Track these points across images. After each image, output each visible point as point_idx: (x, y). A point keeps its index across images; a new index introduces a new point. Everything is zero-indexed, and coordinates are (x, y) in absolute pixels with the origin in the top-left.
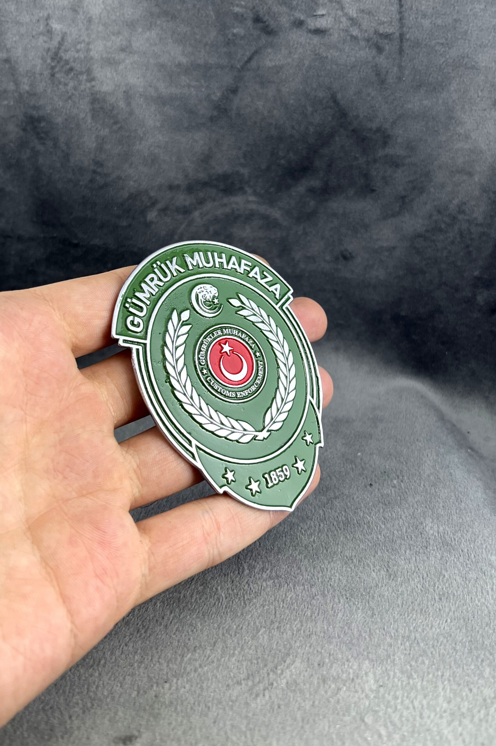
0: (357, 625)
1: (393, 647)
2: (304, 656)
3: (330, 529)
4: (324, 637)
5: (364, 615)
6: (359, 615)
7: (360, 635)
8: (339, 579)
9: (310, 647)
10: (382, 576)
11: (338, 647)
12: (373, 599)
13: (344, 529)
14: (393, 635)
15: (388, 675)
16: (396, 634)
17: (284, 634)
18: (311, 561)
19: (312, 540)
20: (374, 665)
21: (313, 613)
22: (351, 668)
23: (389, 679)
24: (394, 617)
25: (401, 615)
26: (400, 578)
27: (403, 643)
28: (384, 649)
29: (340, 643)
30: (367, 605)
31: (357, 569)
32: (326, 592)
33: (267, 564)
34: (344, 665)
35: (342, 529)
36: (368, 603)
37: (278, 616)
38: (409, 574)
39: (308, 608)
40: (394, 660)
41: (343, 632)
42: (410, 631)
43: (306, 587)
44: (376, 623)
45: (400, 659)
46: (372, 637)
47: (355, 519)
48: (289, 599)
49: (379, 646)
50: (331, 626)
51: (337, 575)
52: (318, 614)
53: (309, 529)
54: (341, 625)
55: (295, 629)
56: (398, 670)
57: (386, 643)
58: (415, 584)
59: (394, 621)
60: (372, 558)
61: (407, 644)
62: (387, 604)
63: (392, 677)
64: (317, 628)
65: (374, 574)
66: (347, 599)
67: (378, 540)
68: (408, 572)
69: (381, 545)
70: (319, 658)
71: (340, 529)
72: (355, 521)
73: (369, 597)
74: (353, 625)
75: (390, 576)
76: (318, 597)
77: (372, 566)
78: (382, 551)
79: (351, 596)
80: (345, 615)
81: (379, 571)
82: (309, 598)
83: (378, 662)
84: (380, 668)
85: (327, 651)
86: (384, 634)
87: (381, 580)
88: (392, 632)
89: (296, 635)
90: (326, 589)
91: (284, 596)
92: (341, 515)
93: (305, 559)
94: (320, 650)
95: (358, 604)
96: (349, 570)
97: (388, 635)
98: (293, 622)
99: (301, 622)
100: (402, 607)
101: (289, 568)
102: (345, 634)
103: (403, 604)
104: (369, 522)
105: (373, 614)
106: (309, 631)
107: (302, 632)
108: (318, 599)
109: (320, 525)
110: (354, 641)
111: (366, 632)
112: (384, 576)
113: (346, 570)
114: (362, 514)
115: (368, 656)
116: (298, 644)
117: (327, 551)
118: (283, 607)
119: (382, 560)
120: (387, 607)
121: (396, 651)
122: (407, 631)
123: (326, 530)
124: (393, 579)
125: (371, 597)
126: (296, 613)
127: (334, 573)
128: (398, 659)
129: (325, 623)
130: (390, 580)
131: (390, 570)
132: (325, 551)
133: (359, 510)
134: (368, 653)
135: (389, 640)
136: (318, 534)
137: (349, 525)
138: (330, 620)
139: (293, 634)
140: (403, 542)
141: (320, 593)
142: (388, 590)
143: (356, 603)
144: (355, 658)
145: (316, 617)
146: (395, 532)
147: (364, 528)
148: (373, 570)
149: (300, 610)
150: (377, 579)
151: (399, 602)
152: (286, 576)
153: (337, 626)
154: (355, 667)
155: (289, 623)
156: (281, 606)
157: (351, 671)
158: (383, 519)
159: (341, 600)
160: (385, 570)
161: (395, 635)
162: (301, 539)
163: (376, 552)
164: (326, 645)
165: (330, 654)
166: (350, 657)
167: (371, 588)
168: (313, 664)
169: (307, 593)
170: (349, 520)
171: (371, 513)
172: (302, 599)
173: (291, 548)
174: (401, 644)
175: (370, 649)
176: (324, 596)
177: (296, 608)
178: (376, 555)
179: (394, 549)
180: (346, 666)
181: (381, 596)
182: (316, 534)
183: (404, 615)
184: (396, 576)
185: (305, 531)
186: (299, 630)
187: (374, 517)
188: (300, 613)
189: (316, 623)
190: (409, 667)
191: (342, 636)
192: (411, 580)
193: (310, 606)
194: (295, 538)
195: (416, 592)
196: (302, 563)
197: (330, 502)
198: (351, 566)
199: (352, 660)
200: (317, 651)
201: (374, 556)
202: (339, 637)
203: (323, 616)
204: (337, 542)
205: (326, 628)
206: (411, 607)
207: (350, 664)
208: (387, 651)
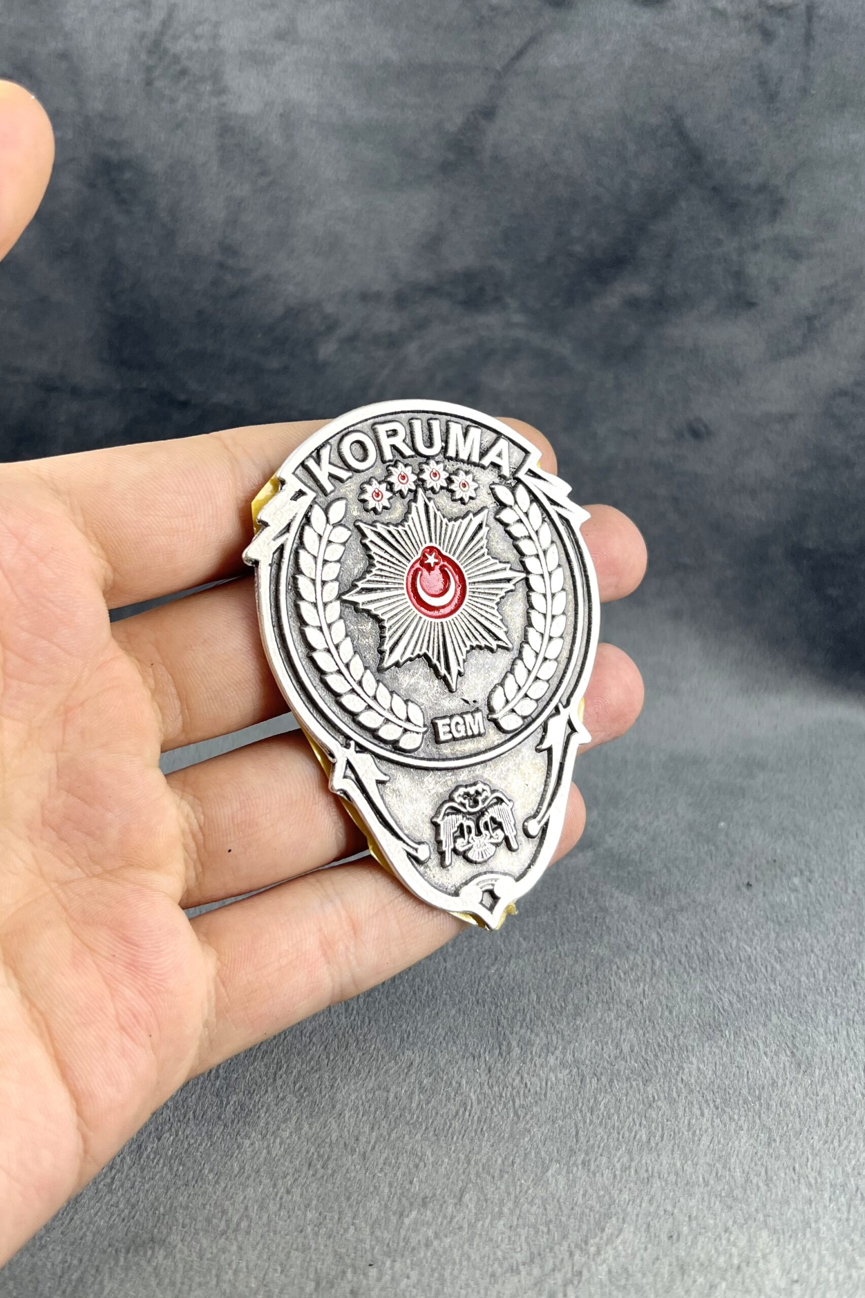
0: (740, 1162)
1: (813, 1205)
2: (640, 1221)
3: (674, 970)
4: (676, 1183)
5: (752, 1141)
6: (743, 1143)
7: (747, 1180)
8: (699, 1069)
9: (650, 1201)
10: (782, 1065)
11: (706, 1204)
12: (768, 1109)
13: (702, 971)
14: (813, 1182)
15: (808, 1259)
16: (819, 1180)
17: (598, 1175)
18: (641, 1032)
19: (640, 990)
20: (779, 1241)
21: (651, 1134)
22: (735, 1245)
23: (810, 1266)
24: (812, 1146)
25: (826, 1142)
26: (820, 1069)
27: (833, 1197)
28: (796, 1209)
29: (709, 1195)
30: (758, 1121)
31: (732, 1049)
32: (675, 1095)
33: (554, 1037)
34: (720, 1239)
35: (698, 970)
36: (760, 1117)
37: (582, 1139)
38: (835, 1061)
39: (640, 1124)
40: (818, 1231)
41: (714, 1174)
42: (846, 1175)
43: (634, 1083)
44: (777, 1158)
45: (830, 1229)
46: (771, 1185)
47: (721, 951)
48: (602, 1106)
49: (787, 1202)
50: (689, 1162)
51: (694, 1060)
52: (662, 1137)
53: (632, 969)
54: (708, 1160)
55: (618, 1166)
56: (827, 1249)
57: (800, 1198)
58: (849, 1082)
59: (812, 1154)
60: (760, 1027)
61: (842, 1199)
62: (797, 1120)
63: (815, 1264)
64: (661, 1165)
65: (766, 1061)
66: (717, 1108)
67: (771, 995)
68: (833, 1058)
69: (776, 1003)
70: (669, 1225)
71: (694, 971)
72: (723, 956)
73: (761, 1105)
74: (733, 1160)
75: (799, 1065)
76: (659, 1103)
77: (761, 1045)
78: (780, 1016)
79: (725, 1101)
80: (716, 1140)
81: (776, 1054)
82: (641, 1106)
83: (787, 1235)
84: (791, 1246)
85: (684, 1211)
86: (796, 1178)
87: (781, 1071)
88: (809, 1176)
89: (621, 1178)
90: (675, 1089)
91: (592, 1101)
92: (693, 942)
93: (627, 1028)
94: (669, 1208)
95: (739, 1119)
96: (717, 1051)
97: (802, 1180)
98: (613, 1152)
99: (630, 1152)
100: (827, 1126)
101: (598, 1045)
102: (718, 1178)
103: (827, 1119)
104: (750, 958)
105: (770, 1141)
106: (647, 1171)
107: (633, 1172)
108: (660, 1108)
109: (653, 962)
110: (738, 1192)
111: (758, 1175)
112: (787, 1064)
113: (710, 1053)
114: (734, 943)
115: (765, 1221)
116: (626, 1196)
117: (671, 1012)
118: (591, 1122)
119: (781, 1033)
120: (798, 1126)
121: (821, 1212)
122: (840, 1175)
123: (666, 972)
124: (805, 1072)
125: (764, 1106)
126: (619, 1133)
127: (688, 1057)
128: (825, 1228)
129: (677, 1155)
130: (799, 1072)
131: (798, 1054)
132: (667, 1013)
133: (728, 934)
134: (764, 1216)
135: (804, 1190)
136: (651, 980)
137: (711, 964)
138: (687, 1150)
139: (615, 1176)
140: (819, 998)
141: (662, 1096)
142: (796, 1091)
143: (736, 1117)
144: (742, 1227)
145: (657, 1144)
146: (803, 979)
147: (740, 970)
148: (765, 1053)
149: (626, 1128)
150: (772, 1070)
151: (821, 1116)
152: (594, 1061)
153: (702, 1161)
154: (743, 1242)
155: (605, 1154)
156: (588, 1121)
157: (734, 1250)
158: (776, 952)
159: (706, 1111)
160: (789, 1053)
161: (816, 1182)
162: (619, 989)
163: (769, 1018)
164: (682, 1200)
165: (690, 1217)
166: (730, 1223)
167: (763, 1088)
168: (659, 1237)
169: (638, 1095)
170: (711, 953)
171: (751, 940)
172: (629, 1108)
173: (600, 1005)
174: (830, 1199)
175: (768, 1207)
176: (672, 1102)
177: (617, 1124)
178: (768, 1022)
179: (803, 1011)
180: (724, 1242)
181: (784, 1105)
182: (648, 980)
183: (832, 1142)
184: (810, 1065)
185: (625, 974)
186: (625, 1169)
187: (758, 948)
188: (627, 1134)
189: (659, 1156)
190: (847, 1244)
191: (712, 1182)
192: (840, 1074)
193: (644, 1122)
194: (607, 986)
195: (852, 1097)
196: (623, 1037)
197: (671, 917)
198: (720, 1043)
199: (735, 1229)
200: (665, 1211)
201: (765, 1025)
202: (706, 1184)
203: (672, 1142)
204: (689, 996)
205: (678, 1164)
206: (844, 1128)
207: (732, 1239)
208: (803, 1213)
